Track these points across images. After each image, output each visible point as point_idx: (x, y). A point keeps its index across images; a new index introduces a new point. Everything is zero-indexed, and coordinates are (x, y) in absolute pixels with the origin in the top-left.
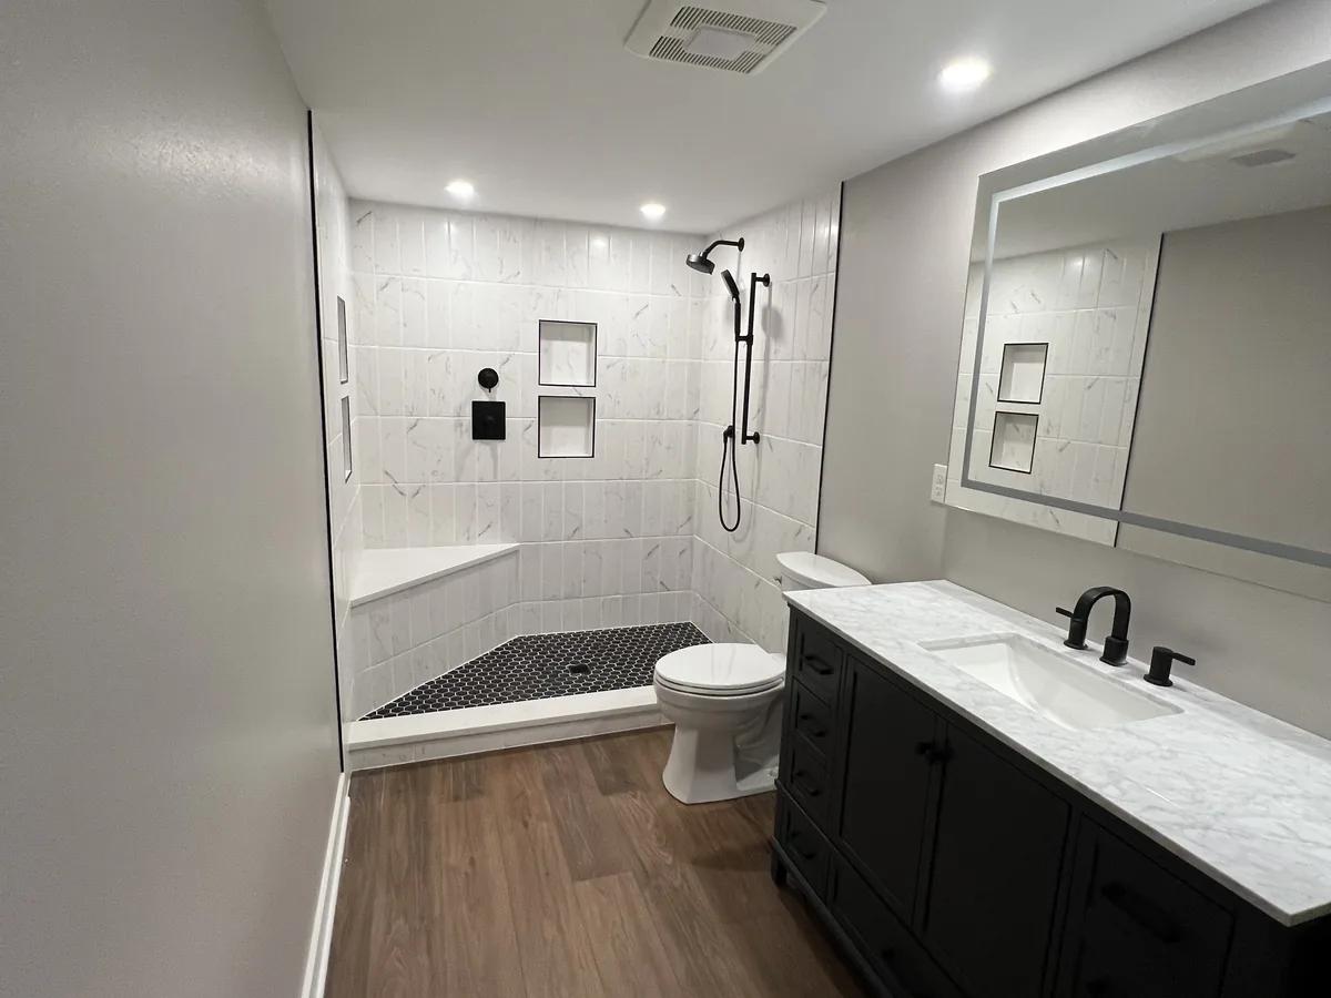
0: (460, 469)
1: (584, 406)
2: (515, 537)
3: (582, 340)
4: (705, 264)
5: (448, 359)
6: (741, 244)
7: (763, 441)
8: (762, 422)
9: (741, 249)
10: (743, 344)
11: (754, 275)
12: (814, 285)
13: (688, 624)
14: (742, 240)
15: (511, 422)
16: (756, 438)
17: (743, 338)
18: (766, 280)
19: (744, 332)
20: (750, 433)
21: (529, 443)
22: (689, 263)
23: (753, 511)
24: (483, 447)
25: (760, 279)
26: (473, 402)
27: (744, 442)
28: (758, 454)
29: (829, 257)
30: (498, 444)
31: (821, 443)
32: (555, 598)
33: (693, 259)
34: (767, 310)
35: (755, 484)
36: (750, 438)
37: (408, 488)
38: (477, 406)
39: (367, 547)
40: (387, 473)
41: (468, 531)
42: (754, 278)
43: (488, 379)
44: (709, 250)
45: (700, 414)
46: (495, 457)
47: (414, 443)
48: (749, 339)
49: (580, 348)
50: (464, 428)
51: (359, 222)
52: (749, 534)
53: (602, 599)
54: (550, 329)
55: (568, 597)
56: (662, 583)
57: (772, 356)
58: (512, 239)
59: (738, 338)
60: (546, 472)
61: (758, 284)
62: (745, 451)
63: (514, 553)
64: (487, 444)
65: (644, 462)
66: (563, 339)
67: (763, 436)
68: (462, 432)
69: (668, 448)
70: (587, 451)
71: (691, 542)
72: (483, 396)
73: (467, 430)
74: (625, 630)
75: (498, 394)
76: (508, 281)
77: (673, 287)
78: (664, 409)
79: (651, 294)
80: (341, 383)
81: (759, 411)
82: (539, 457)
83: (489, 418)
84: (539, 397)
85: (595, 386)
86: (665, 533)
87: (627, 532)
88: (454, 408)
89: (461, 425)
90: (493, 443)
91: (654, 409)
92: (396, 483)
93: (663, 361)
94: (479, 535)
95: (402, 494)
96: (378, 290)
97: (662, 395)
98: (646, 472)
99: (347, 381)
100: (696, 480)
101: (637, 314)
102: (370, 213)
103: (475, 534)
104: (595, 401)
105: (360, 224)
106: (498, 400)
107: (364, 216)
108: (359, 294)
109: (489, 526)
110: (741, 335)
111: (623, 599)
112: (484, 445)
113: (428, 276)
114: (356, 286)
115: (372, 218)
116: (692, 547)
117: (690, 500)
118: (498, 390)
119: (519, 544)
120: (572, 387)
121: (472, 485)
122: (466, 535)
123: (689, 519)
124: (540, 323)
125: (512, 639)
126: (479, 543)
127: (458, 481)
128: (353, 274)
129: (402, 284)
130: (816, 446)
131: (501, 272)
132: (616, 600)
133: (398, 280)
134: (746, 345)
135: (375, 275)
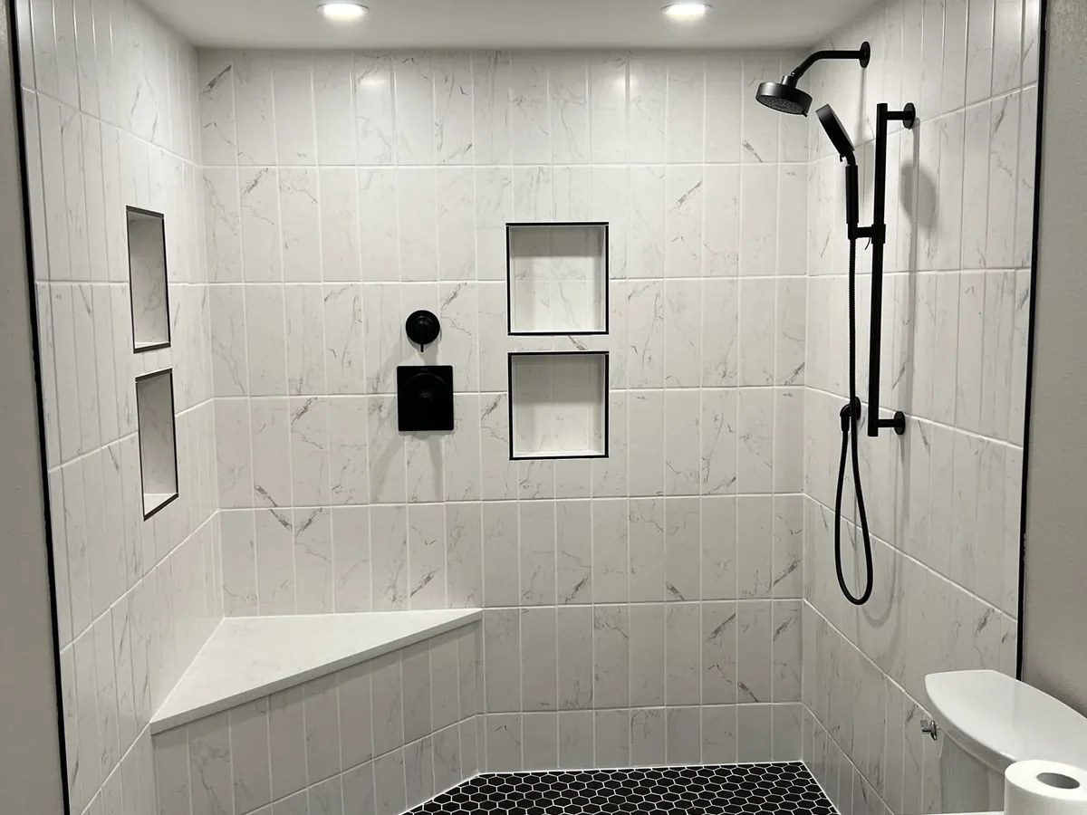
0: (379, 481)
1: (588, 367)
2: (472, 598)
3: (586, 254)
4: (791, 98)
5: (356, 298)
6: (863, 55)
7: (913, 431)
8: (907, 393)
9: (864, 63)
10: (863, 244)
11: (882, 108)
12: (997, 111)
13: (795, 767)
14: (866, 47)
15: (465, 398)
16: (899, 423)
17: (864, 232)
18: (908, 116)
19: (866, 219)
20: (885, 413)
21: (494, 434)
22: (761, 98)
23: (897, 568)
24: (417, 445)
25: (895, 116)
26: (398, 368)
27: (873, 432)
28: (904, 453)
29: (1023, 55)
30: (444, 439)
31: (1022, 440)
32: (545, 707)
33: (769, 89)
34: (908, 171)
35: (899, 513)
36: (886, 423)
37: (294, 515)
38: (405, 374)
39: (231, 613)
40: (261, 490)
41: (394, 586)
42: (884, 114)
43: (423, 328)
44: (799, 72)
45: (806, 375)
46: (436, 457)
47: (305, 439)
48: (877, 234)
49: (583, 268)
50: (384, 413)
51: (211, 85)
52: (893, 614)
53: (630, 710)
54: (525, 238)
55: (569, 706)
56: (743, 686)
57: (922, 261)
58: (457, 88)
59: (854, 233)
60: (525, 483)
61: (893, 126)
62: (878, 449)
63: (472, 624)
64: (424, 438)
65: (701, 463)
66: (551, 255)
67: (912, 419)
68: (380, 419)
69: (746, 438)
70: (600, 450)
71: (798, 609)
72: (415, 358)
73: (389, 416)
74: (672, 773)
75: (440, 354)
76: (451, 161)
77: (747, 146)
78: (735, 368)
79: (706, 163)
80: (137, 351)
81: (903, 370)
82: (512, 458)
83: (425, 395)
84: (510, 355)
85: (607, 333)
86: (746, 594)
87: (673, 589)
88: (367, 379)
89: (380, 407)
90: (433, 435)
91: (717, 368)
92: (276, 506)
93: (732, 282)
94: (412, 594)
95: (285, 524)
96: (243, 191)
97: (732, 343)
98: (706, 481)
99: (168, 345)
100: (804, 494)
101: (681, 201)
102: (229, 68)
103: (405, 591)
104: (607, 357)
105: (214, 87)
106: (440, 362)
107: (220, 76)
108: (214, 203)
109: (429, 578)
110: (859, 225)
111: (671, 713)
112: (417, 441)
113: (322, 163)
114: (208, 188)
115: (232, 77)
116: (799, 620)
117: (794, 533)
118: (439, 346)
119: (481, 609)
120: (567, 337)
121: (397, 507)
122: (391, 593)
123: (793, 567)
124: (507, 228)
125: (469, 780)
126: (412, 609)
127: (375, 501)
128: (204, 169)
129: (280, 180)
130: (1010, 445)
131: (440, 148)
132: (657, 714)
133: (274, 174)
134: (871, 246)
135: (237, 167)
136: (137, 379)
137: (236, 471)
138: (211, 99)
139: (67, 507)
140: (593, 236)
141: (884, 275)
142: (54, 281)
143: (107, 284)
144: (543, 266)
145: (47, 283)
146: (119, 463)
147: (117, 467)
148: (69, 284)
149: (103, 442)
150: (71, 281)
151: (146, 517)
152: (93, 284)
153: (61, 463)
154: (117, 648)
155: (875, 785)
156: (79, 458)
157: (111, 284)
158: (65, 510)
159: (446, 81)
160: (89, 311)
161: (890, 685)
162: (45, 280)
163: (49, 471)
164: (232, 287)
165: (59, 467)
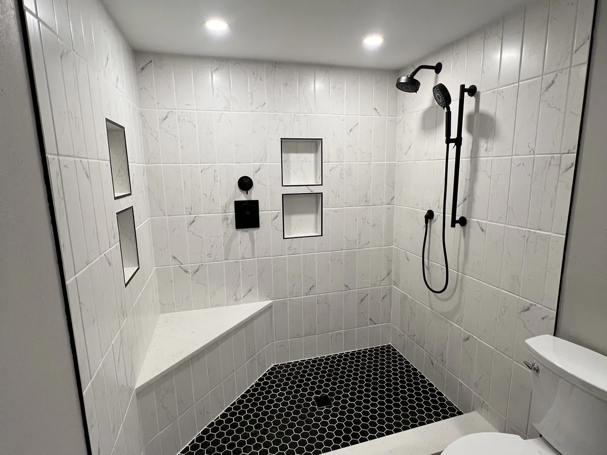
0: (228, 251)
1: (313, 199)
2: (268, 297)
3: (311, 153)
4: (412, 84)
5: (215, 171)
6: (438, 68)
7: (469, 225)
11: (463, 86)
12: (548, 82)
13: (389, 347)
14: (439, 64)
15: (264, 215)
16: (464, 222)
17: (453, 141)
18: (473, 91)
21: (276, 229)
22: (399, 84)
24: (244, 235)
25: (467, 90)
26: (235, 202)
27: (453, 225)
30: (255, 232)
31: (565, 233)
32: (298, 336)
36: (457, 222)
37: (190, 268)
38: (238, 204)
39: (163, 312)
40: (174, 258)
41: (235, 295)
42: (463, 89)
43: (245, 184)
44: (414, 73)
45: (395, 200)
46: (252, 240)
47: (193, 234)
48: (458, 142)
49: (309, 158)
50: (229, 221)
51: (142, 69)
53: (330, 333)
54: (289, 145)
55: (307, 334)
56: (371, 319)
57: (482, 154)
58: (258, 77)
59: (449, 141)
60: (289, 248)
61: (466, 94)
63: (269, 308)
64: (246, 231)
65: (358, 236)
66: (297, 152)
67: (473, 221)
68: (227, 224)
69: (374, 226)
70: (317, 232)
71: (390, 289)
72: (242, 197)
73: (231, 222)
75: (253, 195)
76: (256, 110)
77: (375, 109)
78: (370, 198)
79: (360, 115)
80: (116, 198)
81: (465, 199)
82: (284, 238)
83: (248, 213)
84: (283, 195)
85: (322, 185)
86: (373, 285)
87: (346, 286)
88: (221, 207)
89: (227, 219)
90: (251, 230)
91: (363, 199)
92: (182, 264)
93: (370, 164)
94: (243, 297)
95: (186, 272)
96: (160, 121)
97: (369, 188)
98: (359, 243)
99: (130, 194)
100: (393, 246)
101: (351, 131)
102: (151, 62)
103: (240, 296)
104: (322, 195)
105: (144, 70)
106: (253, 199)
107: (147, 65)
108: (146, 125)
109: (250, 290)
110: (451, 138)
111: (345, 332)
112: (244, 233)
113: (198, 109)
114: (143, 119)
115: (153, 65)
116: (391, 293)
117: (390, 261)
118: (253, 191)
119: (271, 301)
120: (306, 187)
121: (237, 262)
122: (234, 297)
123: (389, 274)
124: (281, 141)
125: (269, 368)
126: (244, 303)
127: (226, 259)
128: (141, 110)
129: (178, 117)
130: (553, 234)
131: (252, 104)
132: (340, 334)
133: (175, 113)
134: (455, 147)
135: (157, 110)
136: (117, 214)
137: (163, 250)
138: (143, 76)
139: (81, 301)
140: (314, 144)
141: (461, 159)
142: (61, 155)
143: (97, 161)
144: (293, 157)
145: (56, 157)
146: (111, 262)
147: (110, 264)
148: (72, 159)
149: (101, 253)
150: (74, 157)
151: (126, 285)
152: (89, 160)
153: (75, 274)
154: (117, 364)
155: (440, 361)
156: (87, 267)
157: (100, 161)
158: (80, 303)
159: (254, 74)
160: (88, 177)
161: (451, 325)
162: (55, 155)
163: (67, 283)
164: (157, 166)
165: (74, 277)
